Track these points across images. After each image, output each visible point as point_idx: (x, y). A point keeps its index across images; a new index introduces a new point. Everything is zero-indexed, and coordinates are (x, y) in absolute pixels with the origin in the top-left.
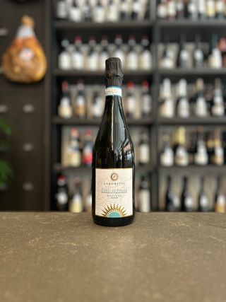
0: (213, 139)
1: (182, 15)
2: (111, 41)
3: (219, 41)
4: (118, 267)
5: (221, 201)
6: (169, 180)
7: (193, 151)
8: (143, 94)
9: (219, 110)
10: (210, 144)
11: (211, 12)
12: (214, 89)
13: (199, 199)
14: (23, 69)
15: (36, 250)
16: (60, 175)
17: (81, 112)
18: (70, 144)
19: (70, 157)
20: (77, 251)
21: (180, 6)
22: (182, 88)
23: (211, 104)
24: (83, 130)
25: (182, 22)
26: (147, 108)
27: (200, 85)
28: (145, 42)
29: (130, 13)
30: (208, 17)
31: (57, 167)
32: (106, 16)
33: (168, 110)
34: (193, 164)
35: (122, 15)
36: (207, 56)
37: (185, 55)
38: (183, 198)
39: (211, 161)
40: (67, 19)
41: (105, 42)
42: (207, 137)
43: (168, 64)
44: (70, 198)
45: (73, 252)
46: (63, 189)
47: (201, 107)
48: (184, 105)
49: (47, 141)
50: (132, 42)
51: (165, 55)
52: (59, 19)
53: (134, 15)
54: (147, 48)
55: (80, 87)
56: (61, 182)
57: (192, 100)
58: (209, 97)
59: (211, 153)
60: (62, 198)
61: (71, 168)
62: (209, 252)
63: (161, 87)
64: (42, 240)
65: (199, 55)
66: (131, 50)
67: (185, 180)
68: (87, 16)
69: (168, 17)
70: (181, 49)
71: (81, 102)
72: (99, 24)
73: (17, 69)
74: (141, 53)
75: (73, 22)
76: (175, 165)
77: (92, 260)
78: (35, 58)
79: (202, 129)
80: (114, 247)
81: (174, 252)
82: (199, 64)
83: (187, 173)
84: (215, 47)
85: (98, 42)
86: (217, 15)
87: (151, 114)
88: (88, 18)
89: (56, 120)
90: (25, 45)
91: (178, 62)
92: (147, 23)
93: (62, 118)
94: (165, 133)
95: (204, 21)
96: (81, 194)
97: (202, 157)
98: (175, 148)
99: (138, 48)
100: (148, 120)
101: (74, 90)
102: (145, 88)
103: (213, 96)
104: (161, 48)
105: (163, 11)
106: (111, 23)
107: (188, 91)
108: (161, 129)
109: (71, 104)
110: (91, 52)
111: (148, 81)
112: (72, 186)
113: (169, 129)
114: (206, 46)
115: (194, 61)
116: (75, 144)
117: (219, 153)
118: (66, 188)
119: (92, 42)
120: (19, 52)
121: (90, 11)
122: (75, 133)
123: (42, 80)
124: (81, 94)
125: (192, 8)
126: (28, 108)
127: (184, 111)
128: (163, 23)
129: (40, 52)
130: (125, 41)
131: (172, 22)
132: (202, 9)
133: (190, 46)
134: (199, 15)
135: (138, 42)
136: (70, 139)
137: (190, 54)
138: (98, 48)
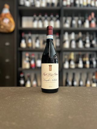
0: (86, 57)
1: (73, 5)
2: (43, 15)
3: (88, 16)
4: (39, 106)
5: (88, 83)
6: (67, 74)
7: (77, 62)
8: (57, 38)
9: (88, 45)
10: (84, 59)
11: (85, 4)
12: (86, 36)
13: (79, 82)
14: (5, 27)
15: (8, 101)
16: (21, 72)
17: (30, 45)
18: (25, 59)
19: (25, 65)
20: (24, 101)
21: (72, 1)
22: (73, 36)
23: (85, 43)
24: (31, 53)
25: (73, 8)
26: (58, 44)
27: (80, 35)
28: (57, 16)
29: (51, 4)
30: (84, 6)
31: (20, 69)
32: (41, 5)
33: (67, 45)
34: (77, 68)
35: (48, 4)
36: (83, 22)
37: (74, 22)
38: (73, 82)
39: (84, 67)
40: (24, 5)
41: (40, 16)
42: (83, 56)
43: (67, 26)
44: (26, 82)
45: (23, 101)
46: (22, 78)
47: (81, 44)
48: (74, 43)
49: (15, 58)
50: (52, 16)
51: (66, 22)
52: (20, 5)
53: (53, 4)
54: (58, 19)
55: (30, 35)
56: (22, 75)
57: (77, 41)
58: (84, 40)
59: (84, 63)
60: (22, 82)
61: (26, 69)
62: (75, 101)
63: (64, 36)
64: (11, 97)
65: (80, 22)
66: (51, 19)
67: (74, 74)
68: (33, 4)
69: (67, 6)
70: (72, 19)
71: (30, 41)
72: (37, 8)
73: (2, 27)
74: (56, 21)
75: (27, 7)
76: (70, 68)
77: (30, 104)
78: (10, 22)
79: (81, 53)
80: (39, 99)
81: (62, 101)
82: (80, 26)
83: (75, 71)
84: (86, 19)
85: (37, 16)
86: (88, 5)
87: (60, 47)
88: (33, 5)
89: (19, 49)
90: (5, 16)
91: (71, 25)
92: (58, 8)
93: (22, 48)
94: (65, 55)
95: (82, 8)
96: (30, 80)
97: (81, 65)
98: (70, 61)
99: (54, 19)
100: (59, 49)
101: (27, 36)
102: (57, 36)
103: (86, 39)
104: (64, 19)
105: (65, 3)
106: (43, 7)
107: (75, 37)
108: (64, 53)
109: (26, 42)
110: (34, 20)
111: (59, 33)
112: (26, 77)
113: (67, 53)
114: (83, 18)
115: (78, 24)
116: (27, 59)
117: (88, 63)
118: (24, 78)
119: (35, 16)
120: (3, 19)
121: (34, 2)
122: (27, 55)
123: (13, 32)
124: (30, 38)
125: (77, 2)
126: (7, 44)
127: (74, 45)
128: (65, 8)
129: (12, 20)
130: (49, 16)
131: (69, 8)
132: (81, 2)
133: (76, 18)
134: (80, 5)
135: (55, 16)
136: (26, 57)
137: (76, 22)
138: (37, 18)
